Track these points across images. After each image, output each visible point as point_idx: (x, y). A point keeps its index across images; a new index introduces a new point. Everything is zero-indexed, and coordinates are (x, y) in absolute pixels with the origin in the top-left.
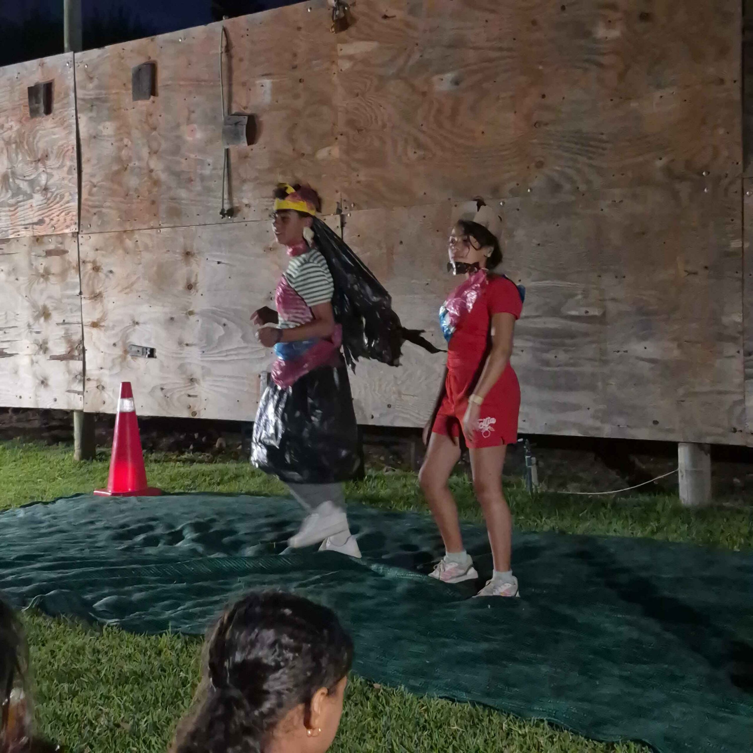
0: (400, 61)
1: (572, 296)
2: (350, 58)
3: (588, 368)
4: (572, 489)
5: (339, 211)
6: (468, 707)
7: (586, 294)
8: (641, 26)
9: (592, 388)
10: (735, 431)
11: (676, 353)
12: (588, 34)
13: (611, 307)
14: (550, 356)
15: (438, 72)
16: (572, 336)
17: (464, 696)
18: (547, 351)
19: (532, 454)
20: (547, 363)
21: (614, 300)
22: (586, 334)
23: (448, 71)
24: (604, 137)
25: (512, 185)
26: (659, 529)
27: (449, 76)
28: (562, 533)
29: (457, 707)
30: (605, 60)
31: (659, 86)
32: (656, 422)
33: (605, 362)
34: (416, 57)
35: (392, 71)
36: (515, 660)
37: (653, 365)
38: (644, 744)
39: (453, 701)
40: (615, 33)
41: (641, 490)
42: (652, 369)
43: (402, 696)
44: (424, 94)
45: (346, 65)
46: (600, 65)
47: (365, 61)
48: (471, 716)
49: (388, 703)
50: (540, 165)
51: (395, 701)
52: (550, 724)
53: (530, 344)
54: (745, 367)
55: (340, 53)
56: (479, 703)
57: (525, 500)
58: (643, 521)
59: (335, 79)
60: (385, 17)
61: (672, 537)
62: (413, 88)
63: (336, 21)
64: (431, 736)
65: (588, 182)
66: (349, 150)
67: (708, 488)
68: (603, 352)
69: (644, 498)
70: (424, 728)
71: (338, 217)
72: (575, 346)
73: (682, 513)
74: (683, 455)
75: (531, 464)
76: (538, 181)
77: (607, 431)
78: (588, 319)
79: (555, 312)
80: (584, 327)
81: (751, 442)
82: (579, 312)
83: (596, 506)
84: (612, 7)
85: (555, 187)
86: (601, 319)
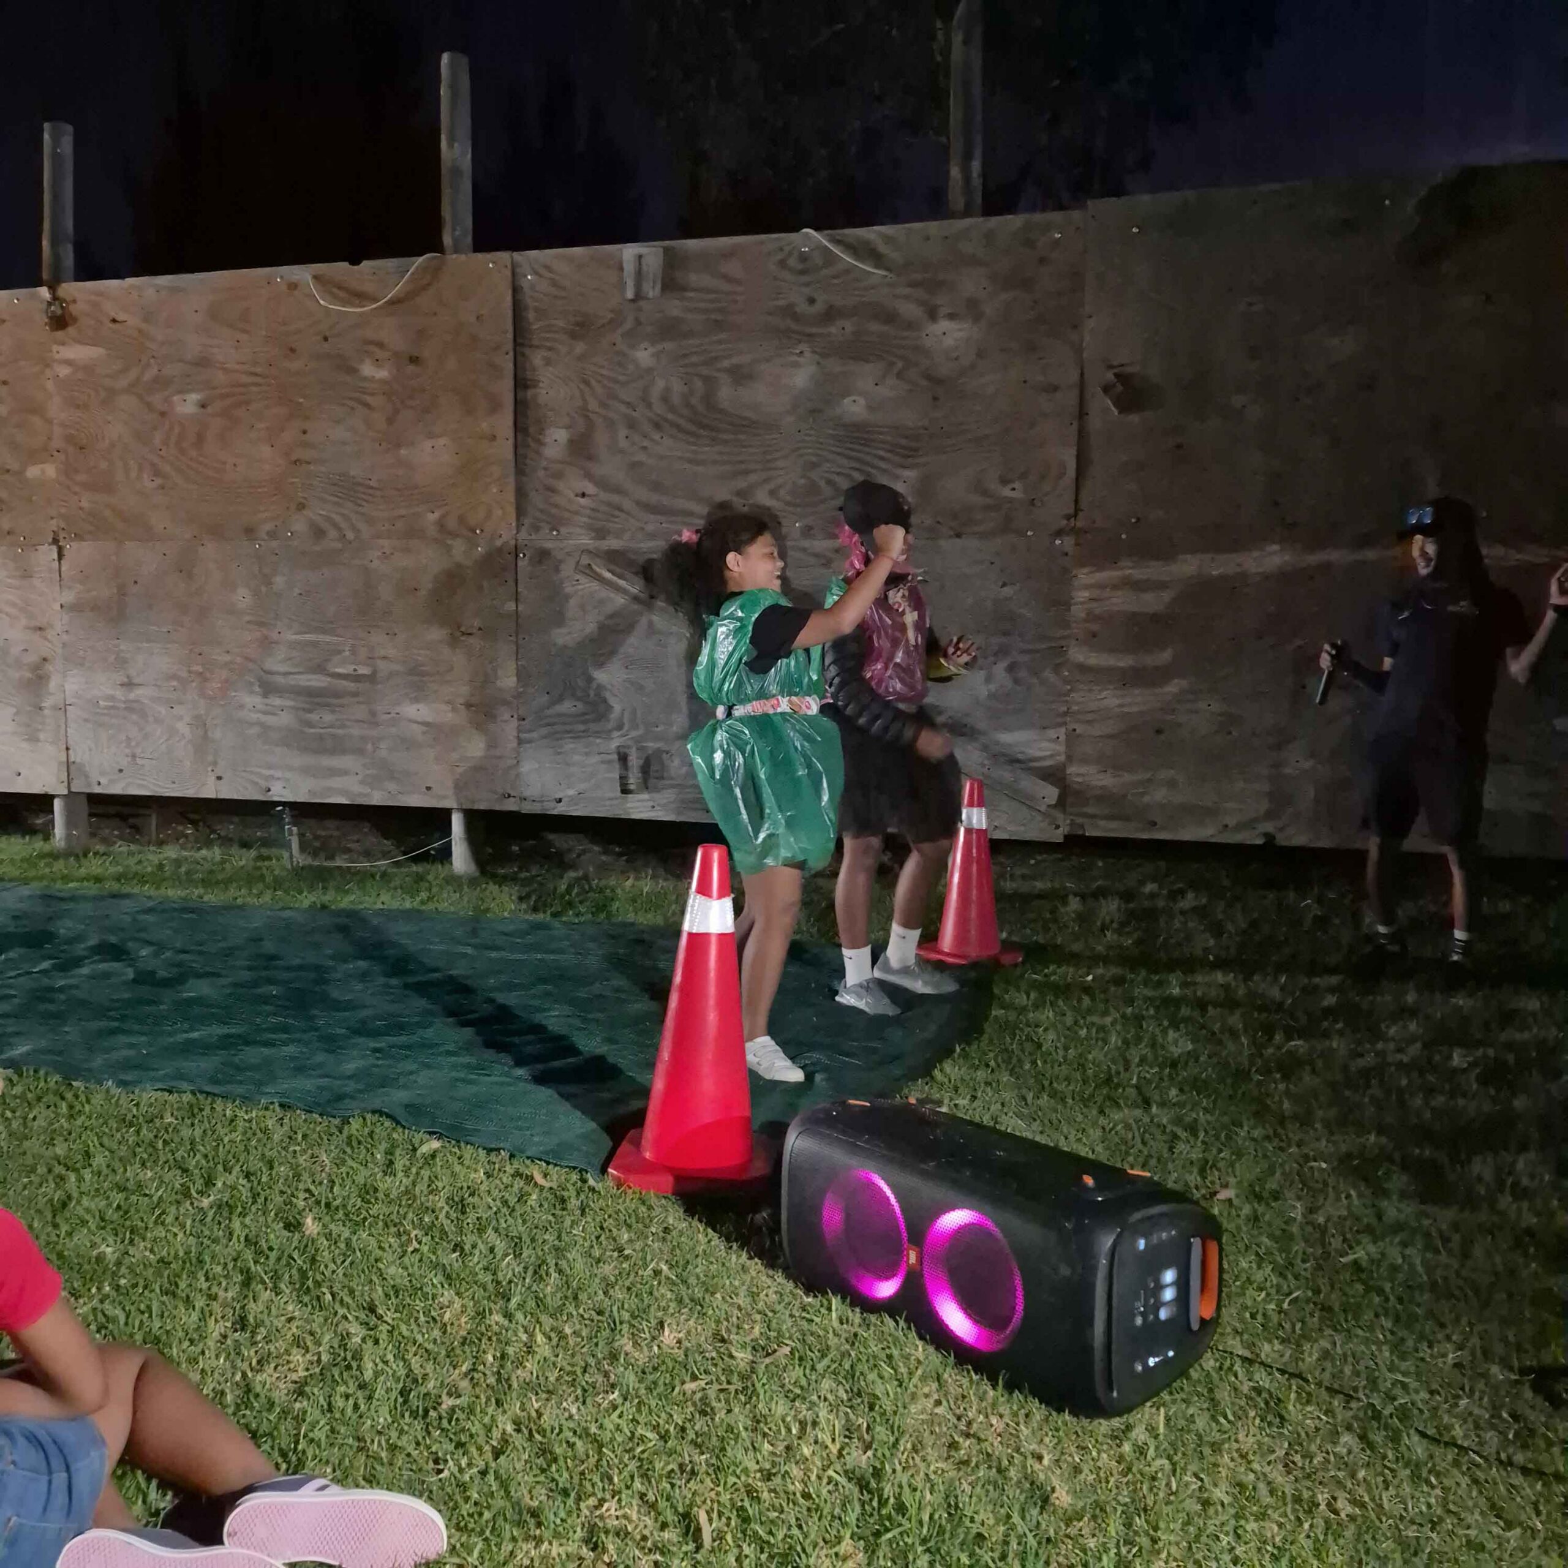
0: (133, 374)
1: (340, 652)
2: (69, 362)
3: (356, 731)
4: (340, 862)
5: (55, 541)
6: (187, 1097)
7: (353, 652)
8: (411, 368)
9: (360, 752)
10: (509, 796)
11: (448, 716)
12: (353, 371)
13: (381, 665)
14: (314, 717)
15: (180, 392)
16: (337, 695)
17: (185, 1086)
18: (310, 711)
19: (292, 824)
20: (310, 725)
21: (384, 658)
22: (355, 694)
23: (192, 391)
24: (372, 483)
25: (268, 527)
26: (430, 899)
27: (194, 397)
28: (324, 907)
29: (173, 1098)
30: (372, 400)
31: (431, 436)
32: (428, 788)
33: (377, 724)
34: (153, 372)
35: (123, 383)
36: (255, 1043)
37: (425, 729)
39: (170, 1092)
40: (383, 374)
41: (416, 860)
42: (424, 733)
43: (108, 1091)
44: (163, 414)
45: (64, 371)
46: (367, 405)
47: (88, 369)
48: (191, 1106)
49: (88, 1101)
50: (301, 507)
51: (98, 1099)
52: (282, 1105)
53: (291, 703)
54: (519, 731)
55: (57, 356)
56: (201, 1092)
57: (285, 873)
58: (412, 893)
59: (50, 385)
60: (114, 321)
61: (443, 906)
62: (149, 405)
63: (51, 318)
64: (138, 1132)
65: (357, 531)
66: (69, 470)
68: (373, 714)
69: (416, 868)
70: (131, 1125)
71: (55, 548)
72: (342, 706)
73: (454, 881)
74: (457, 823)
75: (292, 834)
76: (299, 525)
77: (377, 798)
78: (357, 678)
79: (320, 669)
80: (351, 686)
81: (527, 808)
82: (346, 669)
83: (364, 878)
84: (380, 345)
85: (319, 533)
86: (372, 678)
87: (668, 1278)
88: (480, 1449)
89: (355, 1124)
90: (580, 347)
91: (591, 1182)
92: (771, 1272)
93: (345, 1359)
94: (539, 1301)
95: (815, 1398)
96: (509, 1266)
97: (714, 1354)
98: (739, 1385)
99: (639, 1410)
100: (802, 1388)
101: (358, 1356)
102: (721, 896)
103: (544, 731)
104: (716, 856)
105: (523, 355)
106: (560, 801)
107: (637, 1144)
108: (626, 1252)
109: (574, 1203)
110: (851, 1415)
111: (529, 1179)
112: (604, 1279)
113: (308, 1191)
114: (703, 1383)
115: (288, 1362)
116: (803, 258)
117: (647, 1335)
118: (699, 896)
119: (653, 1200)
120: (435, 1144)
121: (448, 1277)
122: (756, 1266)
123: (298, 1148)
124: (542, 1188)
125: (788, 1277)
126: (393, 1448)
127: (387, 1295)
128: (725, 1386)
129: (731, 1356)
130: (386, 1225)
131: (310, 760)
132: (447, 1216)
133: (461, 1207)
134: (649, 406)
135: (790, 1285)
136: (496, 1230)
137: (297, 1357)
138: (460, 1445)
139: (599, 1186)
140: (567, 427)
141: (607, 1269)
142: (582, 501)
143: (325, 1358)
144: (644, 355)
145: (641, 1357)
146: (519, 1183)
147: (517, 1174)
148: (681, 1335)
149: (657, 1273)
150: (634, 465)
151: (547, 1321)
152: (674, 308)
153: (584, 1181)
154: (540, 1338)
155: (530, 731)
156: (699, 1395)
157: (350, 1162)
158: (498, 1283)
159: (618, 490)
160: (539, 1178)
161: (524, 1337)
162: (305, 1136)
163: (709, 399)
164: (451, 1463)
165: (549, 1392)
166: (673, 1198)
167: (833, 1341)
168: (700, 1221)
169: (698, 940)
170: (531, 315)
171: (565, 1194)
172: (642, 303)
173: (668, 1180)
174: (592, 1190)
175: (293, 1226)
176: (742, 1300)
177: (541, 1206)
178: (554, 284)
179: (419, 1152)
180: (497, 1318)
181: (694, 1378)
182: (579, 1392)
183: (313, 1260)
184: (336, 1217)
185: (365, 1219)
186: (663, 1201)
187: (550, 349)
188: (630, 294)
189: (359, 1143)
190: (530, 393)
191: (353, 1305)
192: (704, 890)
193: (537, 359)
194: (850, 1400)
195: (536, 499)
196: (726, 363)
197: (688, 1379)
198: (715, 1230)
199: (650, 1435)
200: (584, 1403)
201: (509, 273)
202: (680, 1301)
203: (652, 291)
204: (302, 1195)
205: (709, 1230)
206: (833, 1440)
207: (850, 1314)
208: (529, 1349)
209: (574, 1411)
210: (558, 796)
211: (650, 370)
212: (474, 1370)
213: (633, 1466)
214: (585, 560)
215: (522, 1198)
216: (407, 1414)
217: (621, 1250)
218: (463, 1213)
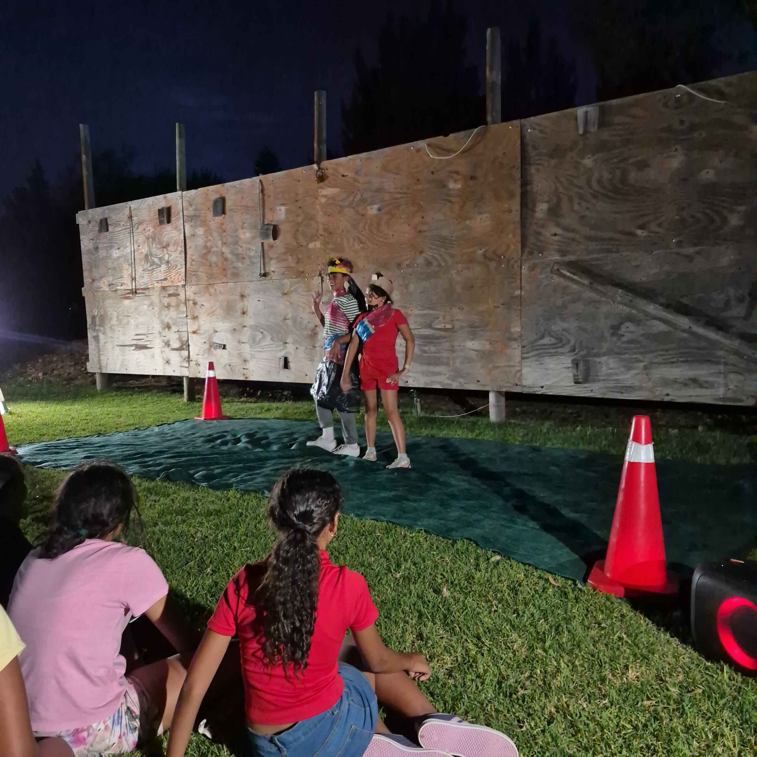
0: (351, 198)
1: (438, 318)
2: (325, 196)
3: (445, 354)
4: (438, 415)
5: (320, 275)
6: (385, 524)
7: (444, 317)
8: (471, 183)
9: (448, 364)
10: (517, 385)
11: (488, 347)
12: (444, 186)
13: (456, 323)
14: (426, 348)
15: (369, 205)
16: (438, 338)
17: (383, 518)
18: (425, 346)
19: (417, 397)
20: (425, 352)
21: (458, 320)
23: (375, 204)
24: (452, 238)
25: (407, 262)
26: (480, 434)
27: (376, 206)
28: (433, 436)
29: (379, 524)
30: (453, 199)
31: (480, 213)
32: (478, 381)
33: (453, 351)
34: (359, 197)
35: (346, 204)
36: (408, 500)
37: (476, 353)
38: (471, 540)
39: (378, 521)
40: (459, 186)
41: (471, 415)
42: (476, 355)
43: (352, 519)
44: (363, 215)
45: (323, 200)
46: (450, 201)
47: (333, 198)
48: (386, 528)
49: (345, 523)
50: (421, 252)
51: (348, 522)
52: (425, 531)
54: (522, 353)
55: (320, 194)
56: (390, 522)
57: (414, 420)
58: (472, 431)
59: (318, 207)
60: (343, 176)
61: (486, 438)
62: (357, 212)
63: (318, 178)
64: (366, 538)
65: (446, 261)
66: (325, 243)
67: (504, 414)
68: (453, 346)
69: (472, 419)
70: (363, 535)
71: (320, 278)
72: (438, 343)
73: (491, 426)
74: (492, 397)
75: (417, 402)
76: (420, 260)
77: (455, 386)
78: (446, 330)
79: (430, 326)
80: (443, 334)
81: (526, 391)
82: (442, 326)
83: (449, 423)
84: (457, 173)
85: (429, 263)
86: (452, 330)
87: (626, 642)
88: (539, 718)
89: (459, 545)
90: (553, 162)
91: (579, 586)
92: (685, 646)
93: (469, 662)
94: (560, 645)
95: (720, 720)
96: (542, 626)
97: (657, 687)
98: (673, 706)
99: (620, 711)
100: (711, 713)
101: (475, 661)
102: (647, 443)
103: (535, 353)
104: (643, 422)
105: (526, 169)
106: (542, 387)
107: (602, 568)
108: (603, 625)
109: (571, 595)
110: (743, 734)
111: (547, 580)
112: (592, 638)
113: (442, 574)
114: (654, 702)
115: (444, 659)
116: (678, 100)
117: (620, 672)
118: (634, 443)
119: (613, 599)
120: (498, 558)
121: (513, 626)
122: (675, 641)
123: (435, 553)
124: (554, 586)
125: (695, 650)
126: (497, 711)
127: (485, 632)
128: (666, 706)
129: (668, 690)
130: (480, 596)
131: (425, 368)
132: (509, 595)
133: (514, 591)
134: (590, 187)
135: (696, 654)
136: (534, 605)
137: (447, 658)
138: (529, 715)
139: (584, 589)
140: (548, 202)
141: (593, 633)
142: (556, 238)
143: (460, 659)
144: (588, 162)
145: (618, 683)
146: (542, 582)
147: (540, 577)
148: (638, 674)
149: (620, 639)
150: (583, 217)
151: (566, 658)
152: (605, 135)
153: (576, 585)
154: (563, 665)
155: (528, 353)
156: (652, 708)
157: (459, 563)
158: (538, 633)
159: (573, 231)
160: (551, 580)
161: (555, 663)
162: (437, 548)
163: (623, 180)
164: (526, 723)
165: (570, 694)
166: (625, 599)
168: (641, 613)
169: (634, 466)
170: (530, 149)
171: (566, 590)
172: (588, 136)
173: (622, 590)
174: (580, 590)
175: (437, 591)
176: (670, 659)
177: (554, 595)
178: (541, 132)
179: (490, 561)
180: (540, 651)
181: (648, 699)
182: (586, 696)
183: (448, 610)
184: (457, 589)
185: (470, 592)
186: (619, 600)
187: (538, 164)
188: (581, 131)
189: (462, 553)
190: (529, 188)
191: (470, 635)
192: (637, 439)
193: (533, 170)
194: (741, 724)
195: (532, 240)
196: (632, 160)
197: (645, 698)
198: (650, 619)
199: (629, 726)
200: (590, 702)
201: (519, 129)
202: (635, 655)
203: (593, 129)
204: (440, 577)
205: (647, 619)
206: (734, 746)
207: (735, 675)
208: (558, 670)
209: (585, 706)
210: (542, 385)
211: (590, 169)
212: (532, 677)
213: (621, 741)
214: (556, 267)
215: (544, 589)
216: (501, 694)
217: (600, 624)
218: (516, 594)
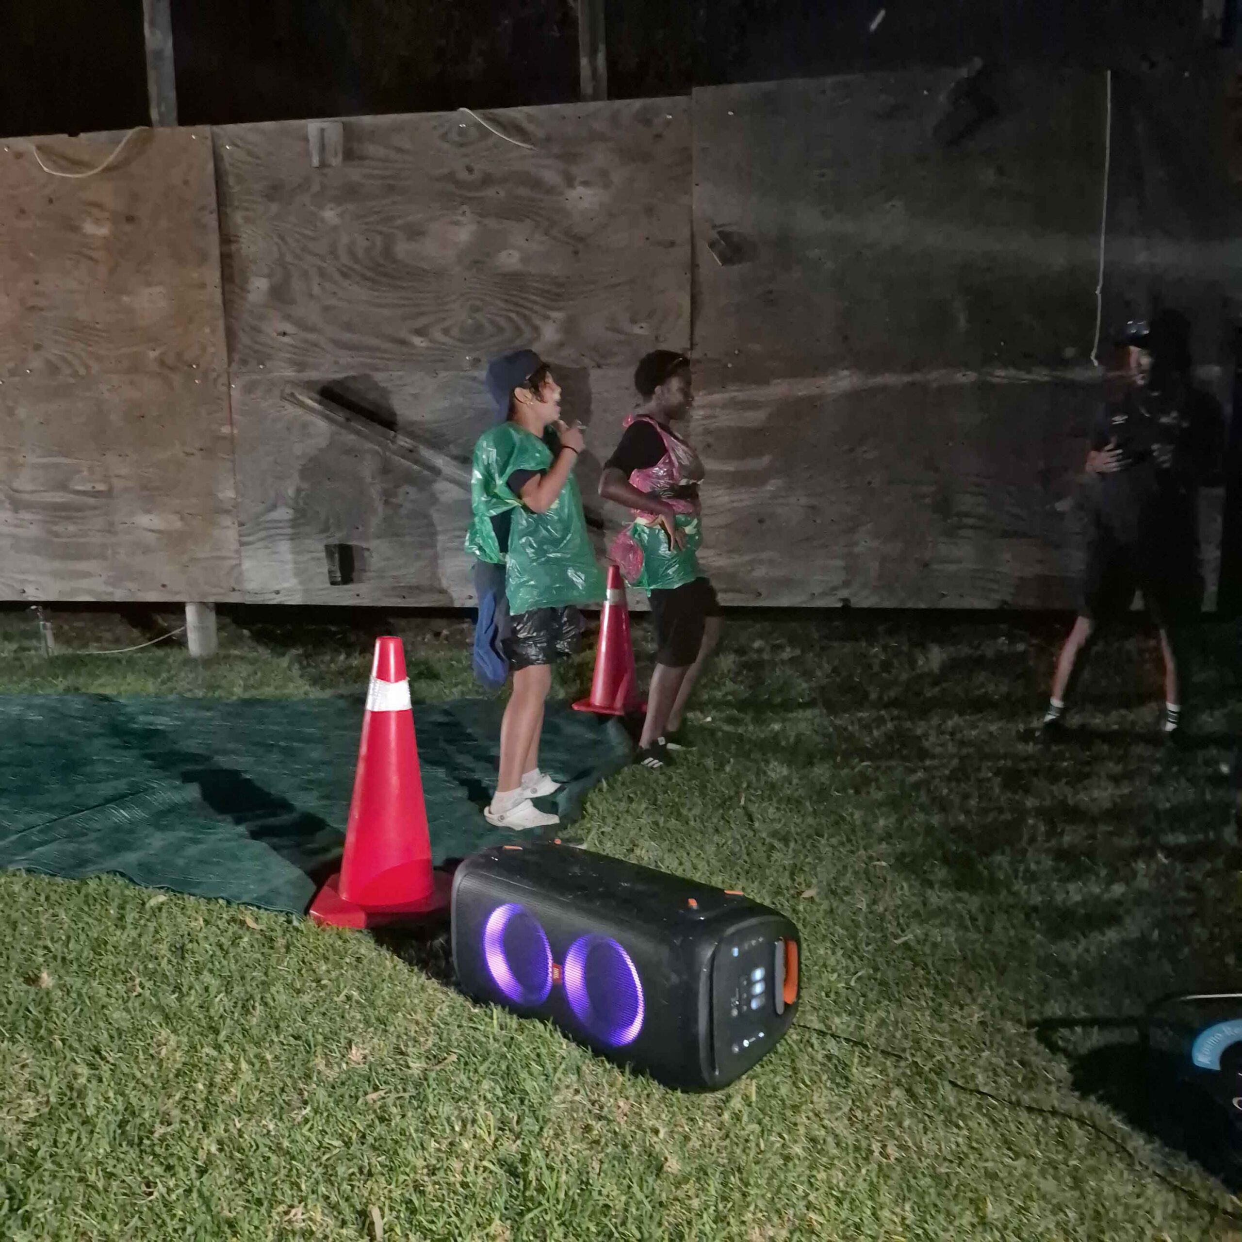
1: (79, 472)
3: (96, 539)
4: (93, 650)
7: (91, 469)
8: (128, 228)
9: (104, 557)
10: (234, 590)
11: (178, 525)
12: (75, 228)
13: (116, 482)
14: (59, 528)
16: (79, 509)
18: (56, 523)
19: (46, 620)
20: (57, 535)
21: (117, 476)
22: (95, 508)
24: (98, 326)
25: (11, 365)
26: (169, 679)
28: (77, 690)
30: (94, 254)
31: (149, 284)
32: (164, 586)
33: (112, 533)
37: (157, 535)
38: (115, 872)
40: (103, 231)
41: (158, 645)
42: (158, 539)
46: (91, 258)
50: (37, 348)
52: (28, 871)
53: (39, 517)
54: (240, 536)
57: (42, 662)
58: (154, 675)
65: (87, 367)
67: (214, 641)
68: (112, 524)
69: (160, 653)
72: (82, 518)
73: (190, 662)
74: (191, 613)
75: (46, 628)
76: (36, 362)
77: (119, 595)
78: (96, 494)
79: (63, 486)
80: (91, 501)
81: (249, 600)
82: (88, 487)
83: (111, 664)
84: (99, 206)
85: (53, 369)
86: (109, 494)
87: (358, 1002)
88: (186, 1169)
89: (92, 884)
90: (274, 207)
91: (295, 923)
92: (445, 989)
93: (70, 1099)
94: (245, 1031)
96: (221, 1002)
97: (394, 1066)
98: (412, 1091)
99: (328, 1121)
103: (263, 534)
105: (226, 214)
106: (278, 592)
107: (335, 888)
108: (323, 982)
109: (281, 942)
111: (243, 923)
112: (303, 1006)
113: (46, 947)
114: (382, 1093)
115: (20, 1105)
116: (462, 132)
117: (338, 1055)
118: (379, 681)
119: (348, 934)
120: (162, 898)
121: (167, 1017)
122: (433, 984)
123: (41, 909)
124: (252, 931)
126: (110, 1176)
127: (111, 1037)
128: (401, 1094)
129: (408, 1067)
130: (115, 974)
131: (57, 565)
132: (169, 962)
133: (180, 951)
134: (336, 258)
136: (211, 971)
137: (29, 1101)
138: (169, 1168)
139: (302, 927)
140: (269, 276)
141: (306, 999)
142: (286, 339)
144: (330, 215)
145: (332, 1074)
146: (235, 927)
147: (233, 920)
148: (367, 1051)
149: (349, 998)
150: (326, 309)
151: (252, 1051)
152: (355, 174)
153: (289, 922)
154: (244, 1066)
155: (249, 535)
156: (379, 1103)
157: (86, 918)
158: (211, 1018)
159: (313, 329)
160: (250, 922)
161: (230, 1066)
162: (47, 898)
163: (388, 252)
164: (160, 1184)
165: (249, 1112)
166: (365, 931)
167: (493, 1046)
168: (388, 949)
169: (379, 717)
170: (231, 180)
171: (273, 934)
172: (326, 171)
173: (362, 917)
174: (297, 929)
175: (32, 980)
176: (420, 1016)
177: (252, 946)
178: (250, 153)
179: (147, 906)
180: (207, 1050)
181: (376, 1089)
182: (277, 1110)
183: (48, 1011)
184: (71, 969)
185: (96, 970)
186: (358, 935)
187: (247, 209)
188: (316, 161)
189: (95, 900)
190: (234, 247)
192: (383, 675)
193: (238, 217)
195: (244, 339)
196: (399, 222)
197: (370, 1090)
198: (399, 956)
199: (336, 1143)
200: (281, 1119)
201: (209, 143)
202: (367, 1022)
203: (336, 161)
204: (41, 952)
205: (395, 957)
208: (235, 1075)
209: (271, 1127)
210: (277, 588)
211: (335, 228)
212: (186, 1098)
213: (319, 1171)
214: (288, 391)
215: (235, 940)
216: (124, 1144)
217: (318, 981)
218: (183, 958)
